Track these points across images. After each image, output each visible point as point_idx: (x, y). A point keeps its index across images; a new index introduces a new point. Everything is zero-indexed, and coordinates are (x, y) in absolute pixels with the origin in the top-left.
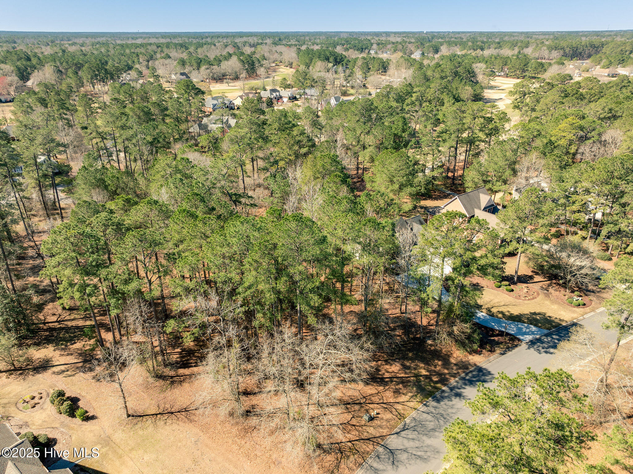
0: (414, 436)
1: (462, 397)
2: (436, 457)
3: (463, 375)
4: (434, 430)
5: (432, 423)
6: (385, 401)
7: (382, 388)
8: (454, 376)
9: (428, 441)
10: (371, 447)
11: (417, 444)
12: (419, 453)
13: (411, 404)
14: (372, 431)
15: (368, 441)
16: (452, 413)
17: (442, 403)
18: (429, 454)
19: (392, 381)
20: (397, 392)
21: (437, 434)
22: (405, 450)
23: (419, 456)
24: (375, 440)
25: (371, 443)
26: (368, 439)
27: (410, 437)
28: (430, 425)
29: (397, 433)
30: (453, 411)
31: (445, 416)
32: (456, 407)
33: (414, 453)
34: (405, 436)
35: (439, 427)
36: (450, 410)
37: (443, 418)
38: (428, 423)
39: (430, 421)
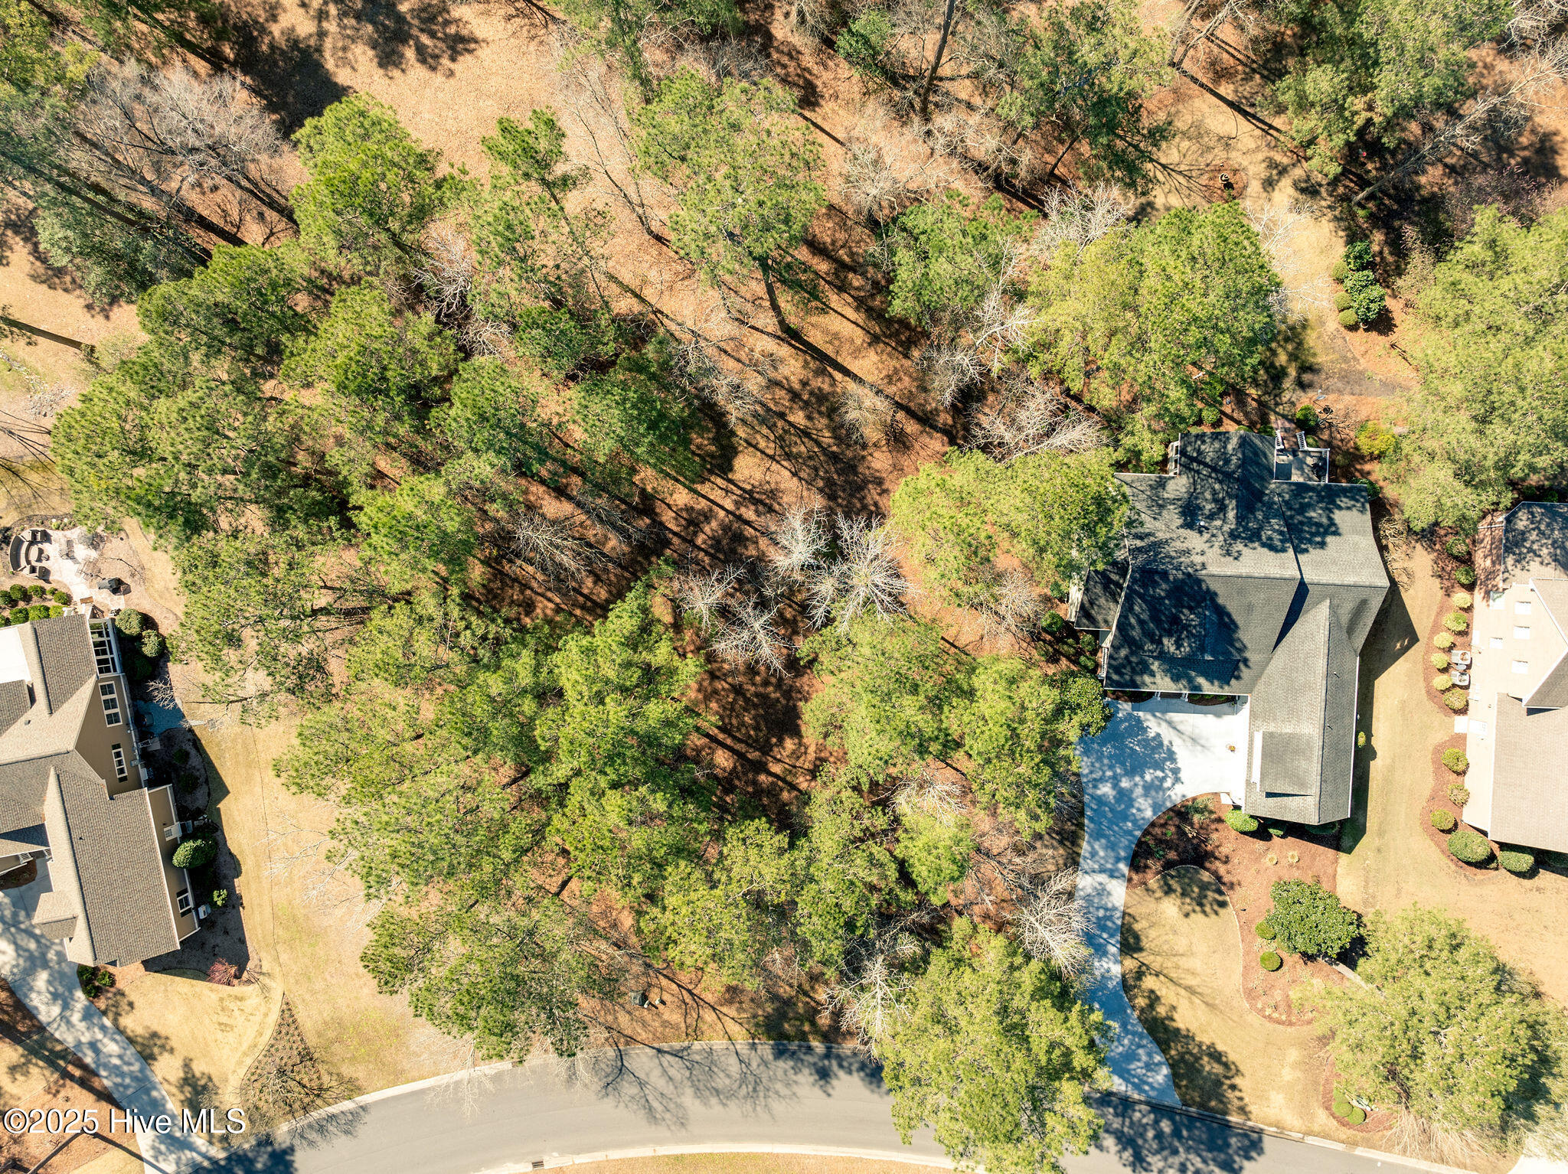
0: (678, 1077)
1: (822, 1083)
2: (673, 1127)
4: (717, 1092)
5: (727, 1081)
6: (696, 991)
9: (688, 1099)
11: (669, 1090)
12: (655, 1104)
13: (730, 1024)
14: (624, 1020)
16: (777, 1093)
17: (781, 1063)
18: (668, 1116)
20: (733, 992)
21: (714, 1101)
22: (642, 1084)
23: (651, 1107)
24: (616, 1035)
27: (672, 1072)
28: (721, 1081)
29: (659, 1051)
30: (783, 1091)
31: (760, 1088)
32: (795, 1088)
33: (650, 1098)
34: (665, 1064)
35: (732, 1095)
36: (779, 1086)
37: (753, 1087)
38: (722, 1075)
39: (728, 1076)
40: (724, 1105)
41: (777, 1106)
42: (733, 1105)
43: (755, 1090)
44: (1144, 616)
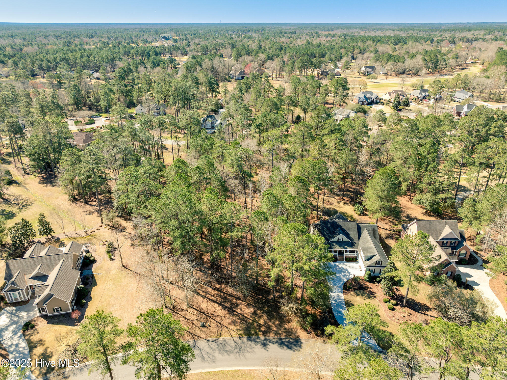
0: (214, 348)
1: (265, 347)
2: (210, 363)
3: (283, 337)
4: (226, 351)
5: (230, 348)
6: (222, 323)
7: (228, 315)
8: (276, 333)
9: (217, 354)
10: (189, 338)
11: (210, 351)
12: (205, 356)
13: (233, 333)
14: (198, 332)
15: (190, 335)
16: (248, 351)
17: (250, 343)
18: (209, 359)
19: (237, 315)
20: (234, 323)
21: (225, 354)
22: (201, 350)
23: (203, 357)
24: (194, 336)
25: (191, 336)
26: (192, 334)
27: (212, 346)
28: (228, 348)
29: (208, 341)
30: (249, 350)
31: (241, 350)
32: (253, 349)
33: (203, 354)
34: (210, 344)
35: (231, 352)
36: (248, 349)
37: (239, 349)
38: (229, 346)
39: (231, 347)
40: (229, 355)
41: (247, 355)
42: (232, 355)
43: (240, 350)
44: (327, 232)
